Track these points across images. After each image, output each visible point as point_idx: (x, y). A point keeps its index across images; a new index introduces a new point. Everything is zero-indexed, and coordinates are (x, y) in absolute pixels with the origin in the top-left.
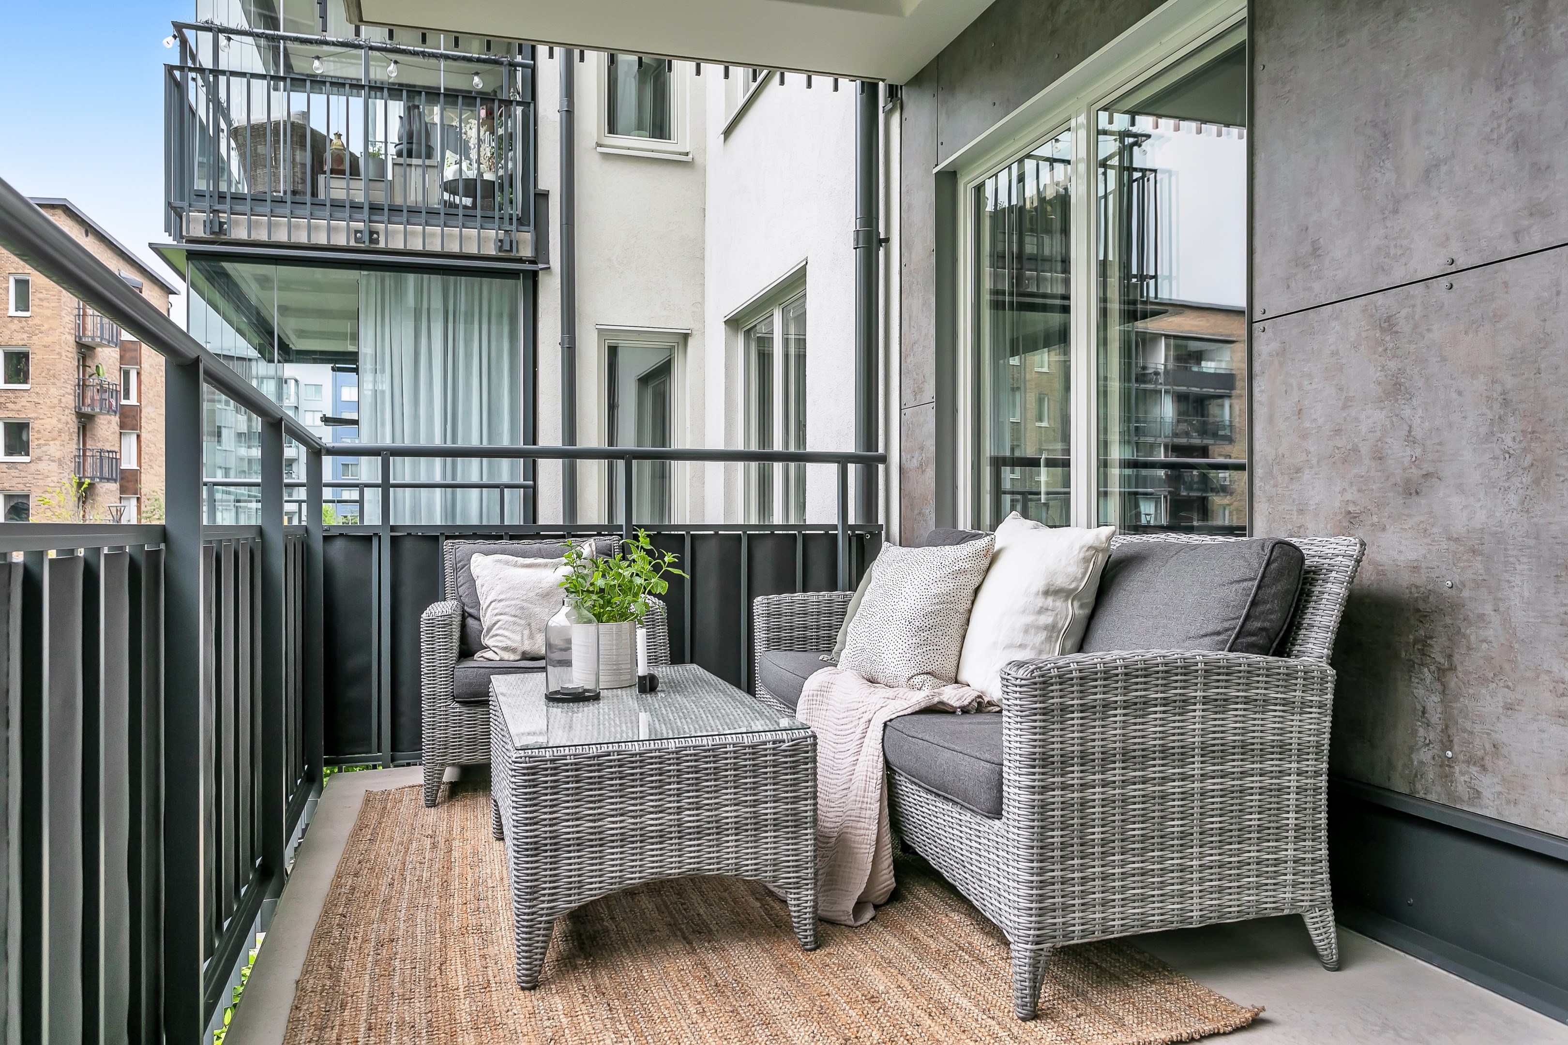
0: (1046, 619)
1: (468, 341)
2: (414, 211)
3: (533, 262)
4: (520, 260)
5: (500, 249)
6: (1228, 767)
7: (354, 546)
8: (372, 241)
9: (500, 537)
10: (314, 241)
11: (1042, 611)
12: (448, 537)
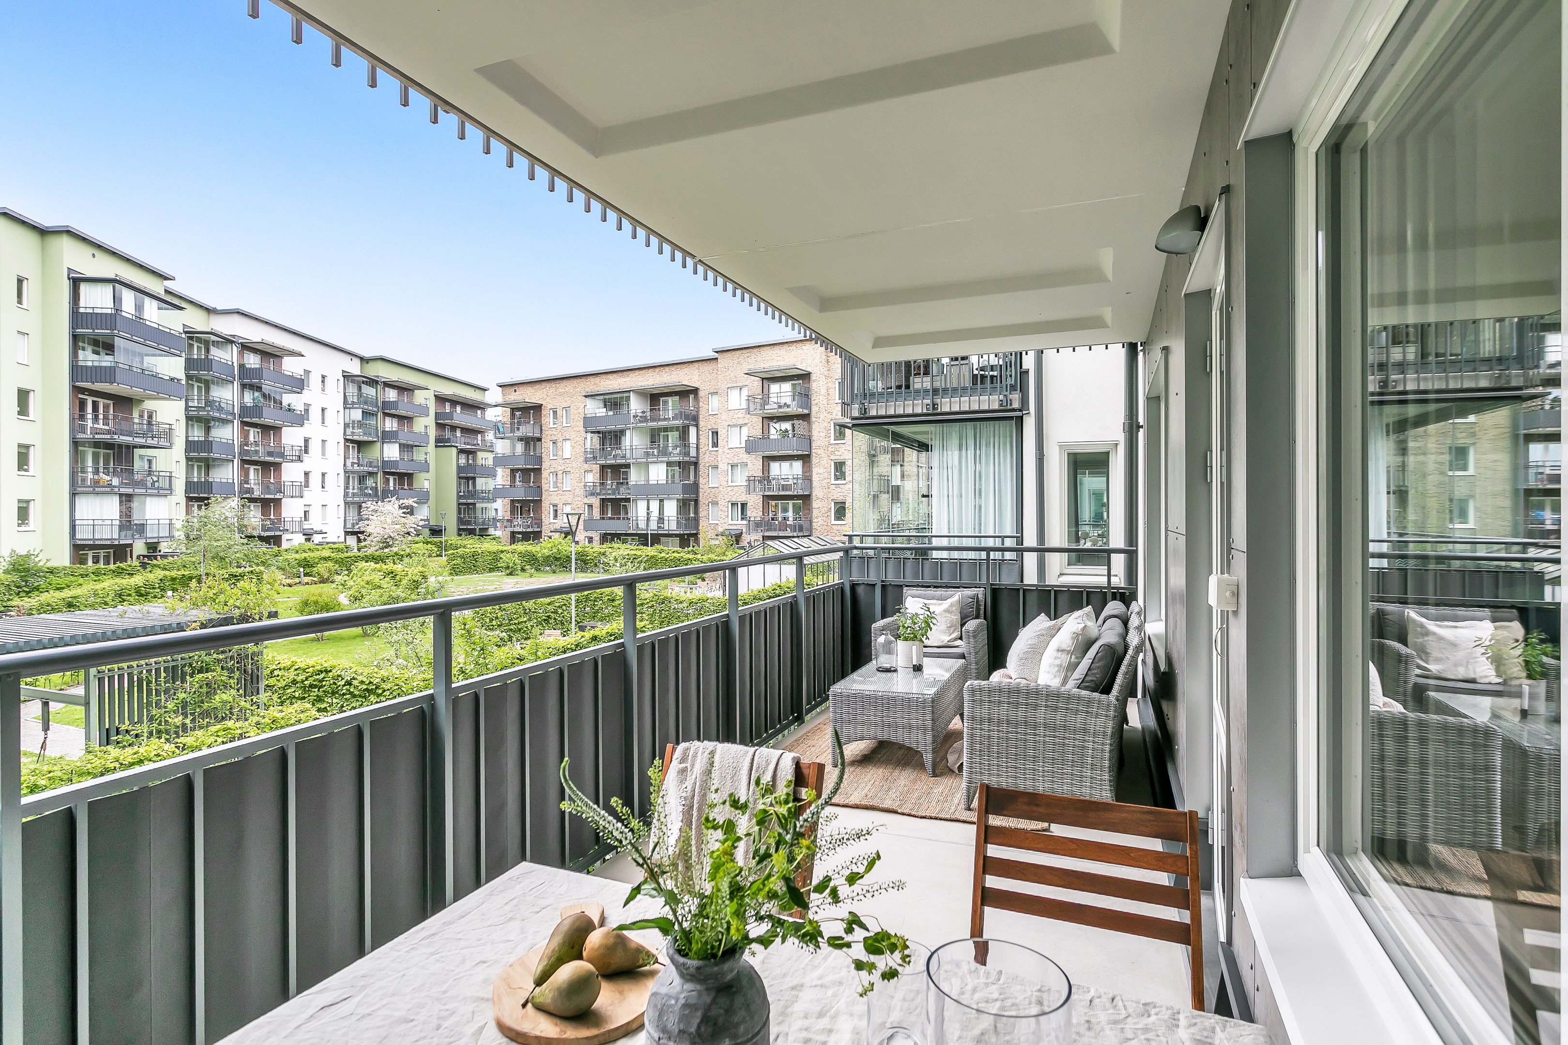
0: (1058, 662)
1: (987, 456)
2: (955, 390)
3: (1020, 410)
4: (1014, 410)
5: (1001, 405)
6: (1057, 734)
7: (868, 588)
8: (934, 408)
9: (929, 587)
10: (906, 412)
11: (1056, 658)
12: (907, 586)
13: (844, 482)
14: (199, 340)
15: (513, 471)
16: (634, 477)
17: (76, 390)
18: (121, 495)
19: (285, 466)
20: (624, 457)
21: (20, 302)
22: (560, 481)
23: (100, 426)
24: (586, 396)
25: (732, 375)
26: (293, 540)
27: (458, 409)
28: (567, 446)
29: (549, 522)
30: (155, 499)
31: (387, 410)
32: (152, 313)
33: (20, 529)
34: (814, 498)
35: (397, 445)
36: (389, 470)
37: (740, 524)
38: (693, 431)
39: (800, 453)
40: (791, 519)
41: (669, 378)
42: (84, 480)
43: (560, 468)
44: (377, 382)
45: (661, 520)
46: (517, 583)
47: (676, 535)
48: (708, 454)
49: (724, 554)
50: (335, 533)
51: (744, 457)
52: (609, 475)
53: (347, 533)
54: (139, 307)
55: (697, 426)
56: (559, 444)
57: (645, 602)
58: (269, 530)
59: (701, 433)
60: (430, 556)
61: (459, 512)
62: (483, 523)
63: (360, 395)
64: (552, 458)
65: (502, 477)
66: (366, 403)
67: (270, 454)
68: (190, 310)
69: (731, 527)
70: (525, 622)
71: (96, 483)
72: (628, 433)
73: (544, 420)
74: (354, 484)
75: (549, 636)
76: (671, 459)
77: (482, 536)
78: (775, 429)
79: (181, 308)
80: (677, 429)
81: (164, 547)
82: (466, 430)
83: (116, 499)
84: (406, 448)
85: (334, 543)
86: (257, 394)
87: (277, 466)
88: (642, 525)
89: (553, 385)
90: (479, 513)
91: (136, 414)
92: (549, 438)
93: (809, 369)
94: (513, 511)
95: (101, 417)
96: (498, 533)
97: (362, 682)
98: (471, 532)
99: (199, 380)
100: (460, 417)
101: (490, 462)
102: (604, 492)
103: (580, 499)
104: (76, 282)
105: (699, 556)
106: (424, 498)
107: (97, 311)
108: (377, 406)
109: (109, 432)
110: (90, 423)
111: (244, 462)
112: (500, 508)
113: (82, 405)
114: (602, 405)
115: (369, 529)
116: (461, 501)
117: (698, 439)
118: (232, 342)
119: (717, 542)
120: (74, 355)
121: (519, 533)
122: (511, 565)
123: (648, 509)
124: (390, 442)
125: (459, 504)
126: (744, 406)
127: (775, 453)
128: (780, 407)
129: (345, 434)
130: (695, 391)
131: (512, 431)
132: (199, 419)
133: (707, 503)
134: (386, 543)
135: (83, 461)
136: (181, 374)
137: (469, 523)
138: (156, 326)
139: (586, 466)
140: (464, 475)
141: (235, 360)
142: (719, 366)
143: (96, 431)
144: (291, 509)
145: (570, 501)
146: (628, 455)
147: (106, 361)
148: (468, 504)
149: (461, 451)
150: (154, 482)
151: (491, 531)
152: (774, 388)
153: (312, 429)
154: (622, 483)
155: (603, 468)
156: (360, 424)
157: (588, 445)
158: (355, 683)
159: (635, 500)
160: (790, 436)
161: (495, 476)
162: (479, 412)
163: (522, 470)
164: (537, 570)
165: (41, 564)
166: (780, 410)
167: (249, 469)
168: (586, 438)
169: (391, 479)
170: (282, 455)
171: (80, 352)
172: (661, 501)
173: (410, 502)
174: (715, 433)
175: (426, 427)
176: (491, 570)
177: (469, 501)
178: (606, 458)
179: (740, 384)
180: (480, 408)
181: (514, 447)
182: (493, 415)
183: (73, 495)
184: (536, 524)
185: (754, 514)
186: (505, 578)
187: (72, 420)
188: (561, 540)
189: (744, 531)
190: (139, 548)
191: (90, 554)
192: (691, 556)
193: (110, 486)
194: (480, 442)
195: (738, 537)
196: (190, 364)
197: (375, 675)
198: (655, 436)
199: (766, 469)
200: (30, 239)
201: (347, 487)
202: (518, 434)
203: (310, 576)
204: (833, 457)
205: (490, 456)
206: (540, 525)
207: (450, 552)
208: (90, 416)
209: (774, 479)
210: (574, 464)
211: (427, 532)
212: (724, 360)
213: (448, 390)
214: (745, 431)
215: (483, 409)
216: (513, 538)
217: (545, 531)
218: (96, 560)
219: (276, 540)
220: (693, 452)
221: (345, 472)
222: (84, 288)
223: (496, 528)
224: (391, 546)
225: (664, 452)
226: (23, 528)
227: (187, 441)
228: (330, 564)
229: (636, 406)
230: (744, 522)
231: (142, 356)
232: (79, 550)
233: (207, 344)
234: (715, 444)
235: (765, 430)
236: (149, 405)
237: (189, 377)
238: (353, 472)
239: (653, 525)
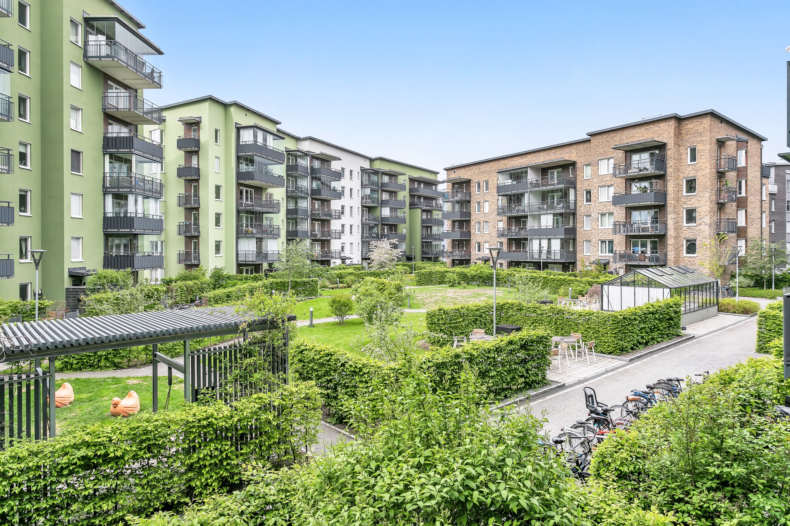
13: (695, 224)
14: (292, 155)
15: (454, 222)
16: (531, 224)
17: (239, 185)
18: (257, 238)
19: (332, 221)
20: (523, 211)
21: (216, 142)
22: (482, 227)
23: (249, 203)
24: (498, 172)
25: (602, 150)
26: (336, 262)
27: (422, 185)
28: (487, 205)
29: (475, 254)
30: (272, 240)
31: (383, 188)
32: (271, 143)
33: (216, 255)
34: (669, 237)
35: (389, 208)
36: (384, 222)
37: (608, 256)
38: (572, 192)
39: (657, 203)
40: (649, 252)
41: (554, 156)
42: (242, 231)
43: (482, 219)
44: (378, 172)
45: (549, 252)
46: (456, 292)
47: (560, 263)
48: (583, 208)
49: (598, 278)
50: (356, 258)
51: (612, 208)
52: (513, 224)
53: (363, 259)
54: (265, 140)
55: (575, 188)
56: (481, 204)
57: (544, 312)
58: (325, 257)
59: (578, 192)
60: (406, 273)
61: (423, 247)
62: (436, 254)
63: (369, 180)
64: (477, 213)
65: (447, 226)
66: (372, 185)
67: (325, 215)
68: (287, 139)
69: (600, 258)
70: (461, 322)
71: (247, 232)
72: (526, 195)
73: (472, 189)
74: (366, 231)
75: (476, 333)
76: (557, 211)
77: (435, 261)
78: (635, 189)
79: (283, 138)
80: (561, 190)
81: (276, 265)
82: (426, 198)
83: (254, 241)
84: (392, 210)
85: (356, 265)
86: (319, 182)
87: (328, 221)
88: (536, 256)
89: (478, 167)
90: (434, 249)
91: (264, 196)
92: (475, 200)
93: (665, 141)
94: (453, 247)
95: (249, 198)
96: (445, 260)
97: (351, 366)
98: (429, 259)
99: (292, 177)
100: (423, 190)
101: (440, 217)
102: (510, 234)
103: (494, 239)
104: (238, 129)
105: (578, 278)
106: (402, 238)
107: (248, 143)
108: (378, 186)
109: (252, 205)
110: (244, 201)
111: (313, 220)
112: (446, 244)
113: (241, 193)
114: (509, 177)
115: (372, 257)
116: (424, 241)
117: (576, 197)
118: (307, 155)
119: (590, 268)
120: (238, 167)
121: (457, 260)
122: (452, 280)
123: (540, 245)
124: (385, 207)
125: (423, 242)
126: (611, 171)
127: (636, 204)
128: (640, 170)
129: (362, 203)
130: (573, 164)
131: (453, 197)
132: (292, 197)
133: (582, 241)
134: (382, 265)
135: (242, 221)
136: (284, 174)
137: (428, 253)
138: (272, 148)
139: (499, 218)
140: (425, 225)
141: (309, 165)
142: (592, 145)
143: (247, 205)
144: (335, 245)
145: (488, 240)
146: (526, 210)
147: (251, 169)
148: (427, 242)
149: (424, 211)
150: (271, 231)
151: (441, 259)
152: (635, 157)
153: (346, 201)
154: (522, 228)
155: (510, 218)
156: (369, 197)
157: (500, 204)
158: (347, 366)
159: (531, 240)
160: (649, 191)
161: (443, 225)
162: (434, 187)
163: (459, 221)
164: (468, 284)
165: (224, 273)
166: (640, 173)
167: (315, 223)
168: (498, 200)
169: (386, 228)
170: (330, 215)
171: (240, 165)
172: (549, 239)
173: (395, 241)
174: (589, 193)
175: (404, 197)
176: (440, 283)
177: (428, 241)
178: (511, 212)
179: (608, 157)
180: (434, 184)
181: (453, 207)
182: (442, 188)
183: (237, 238)
184: (467, 254)
185: (619, 249)
186: (449, 288)
187: (237, 200)
188: (482, 265)
189: (611, 260)
190: (265, 266)
191: (245, 268)
192: (573, 278)
193: (252, 233)
194: (434, 205)
195: (606, 265)
196: (289, 168)
197: (359, 361)
198: (544, 196)
199: (628, 215)
200: (219, 110)
201: (363, 233)
202: (456, 199)
203: (343, 283)
204: (684, 206)
205: (440, 213)
206: (470, 255)
207: (416, 271)
208: (244, 198)
209: (635, 223)
210: (491, 217)
211: (405, 258)
212: (595, 141)
213: (416, 174)
214: (612, 190)
215: (436, 185)
216: (454, 263)
217: (473, 259)
218: (247, 272)
219: (328, 263)
220: (572, 207)
221: (362, 224)
222: (242, 132)
223: (443, 257)
224: (384, 267)
225: (551, 207)
226: (217, 255)
227: (287, 209)
228: (352, 277)
229: (531, 177)
230: (611, 255)
231: (267, 165)
232: (240, 266)
233: (296, 157)
234: (589, 200)
235: (628, 187)
236: (270, 191)
237: (288, 175)
238: (366, 224)
239: (544, 256)
